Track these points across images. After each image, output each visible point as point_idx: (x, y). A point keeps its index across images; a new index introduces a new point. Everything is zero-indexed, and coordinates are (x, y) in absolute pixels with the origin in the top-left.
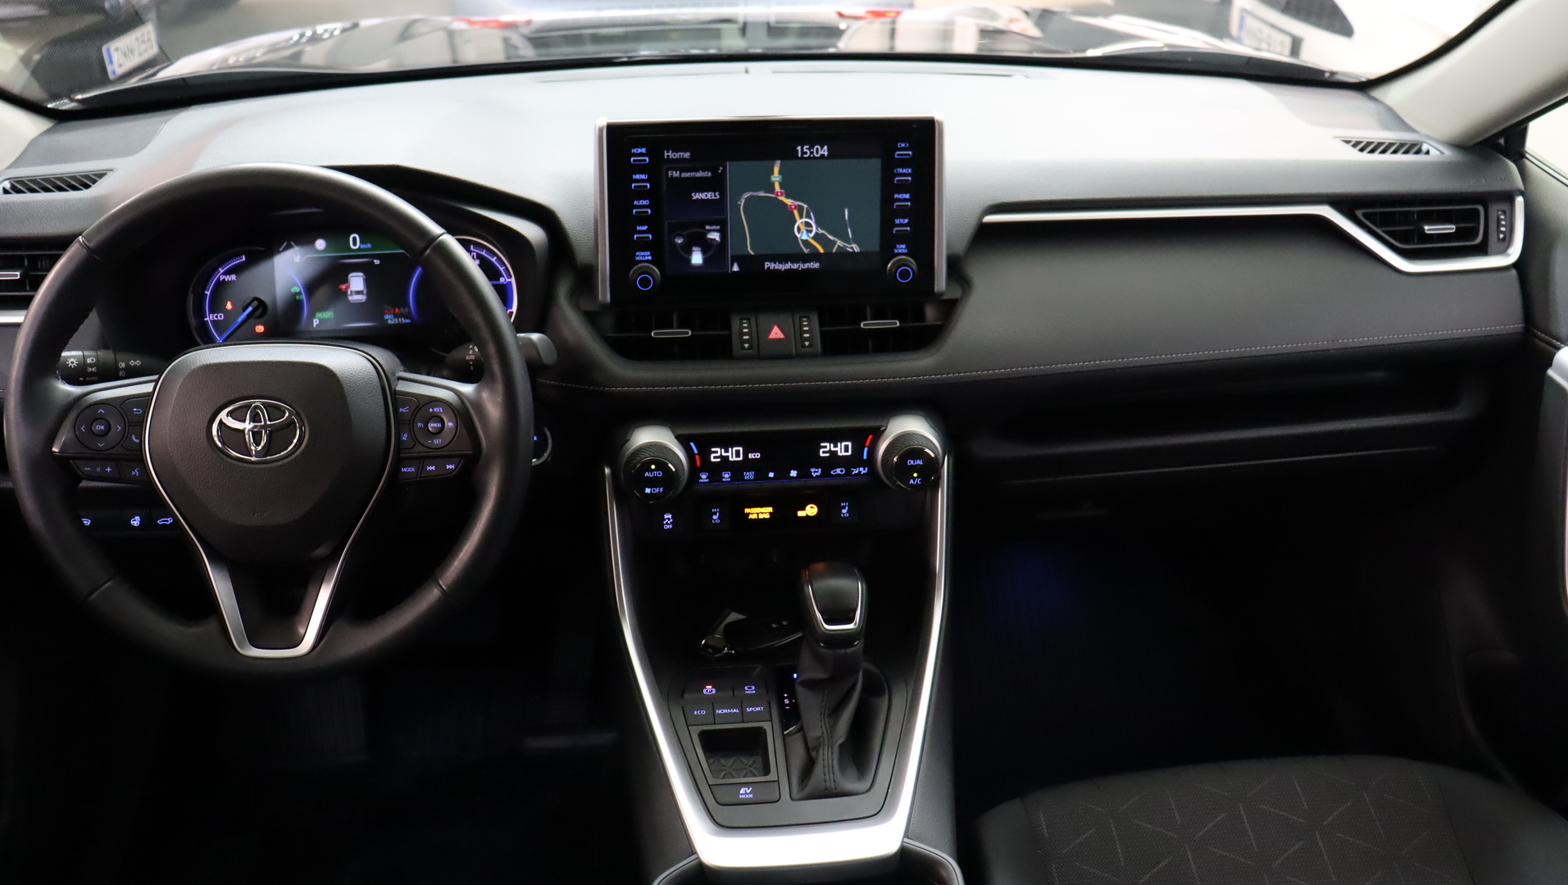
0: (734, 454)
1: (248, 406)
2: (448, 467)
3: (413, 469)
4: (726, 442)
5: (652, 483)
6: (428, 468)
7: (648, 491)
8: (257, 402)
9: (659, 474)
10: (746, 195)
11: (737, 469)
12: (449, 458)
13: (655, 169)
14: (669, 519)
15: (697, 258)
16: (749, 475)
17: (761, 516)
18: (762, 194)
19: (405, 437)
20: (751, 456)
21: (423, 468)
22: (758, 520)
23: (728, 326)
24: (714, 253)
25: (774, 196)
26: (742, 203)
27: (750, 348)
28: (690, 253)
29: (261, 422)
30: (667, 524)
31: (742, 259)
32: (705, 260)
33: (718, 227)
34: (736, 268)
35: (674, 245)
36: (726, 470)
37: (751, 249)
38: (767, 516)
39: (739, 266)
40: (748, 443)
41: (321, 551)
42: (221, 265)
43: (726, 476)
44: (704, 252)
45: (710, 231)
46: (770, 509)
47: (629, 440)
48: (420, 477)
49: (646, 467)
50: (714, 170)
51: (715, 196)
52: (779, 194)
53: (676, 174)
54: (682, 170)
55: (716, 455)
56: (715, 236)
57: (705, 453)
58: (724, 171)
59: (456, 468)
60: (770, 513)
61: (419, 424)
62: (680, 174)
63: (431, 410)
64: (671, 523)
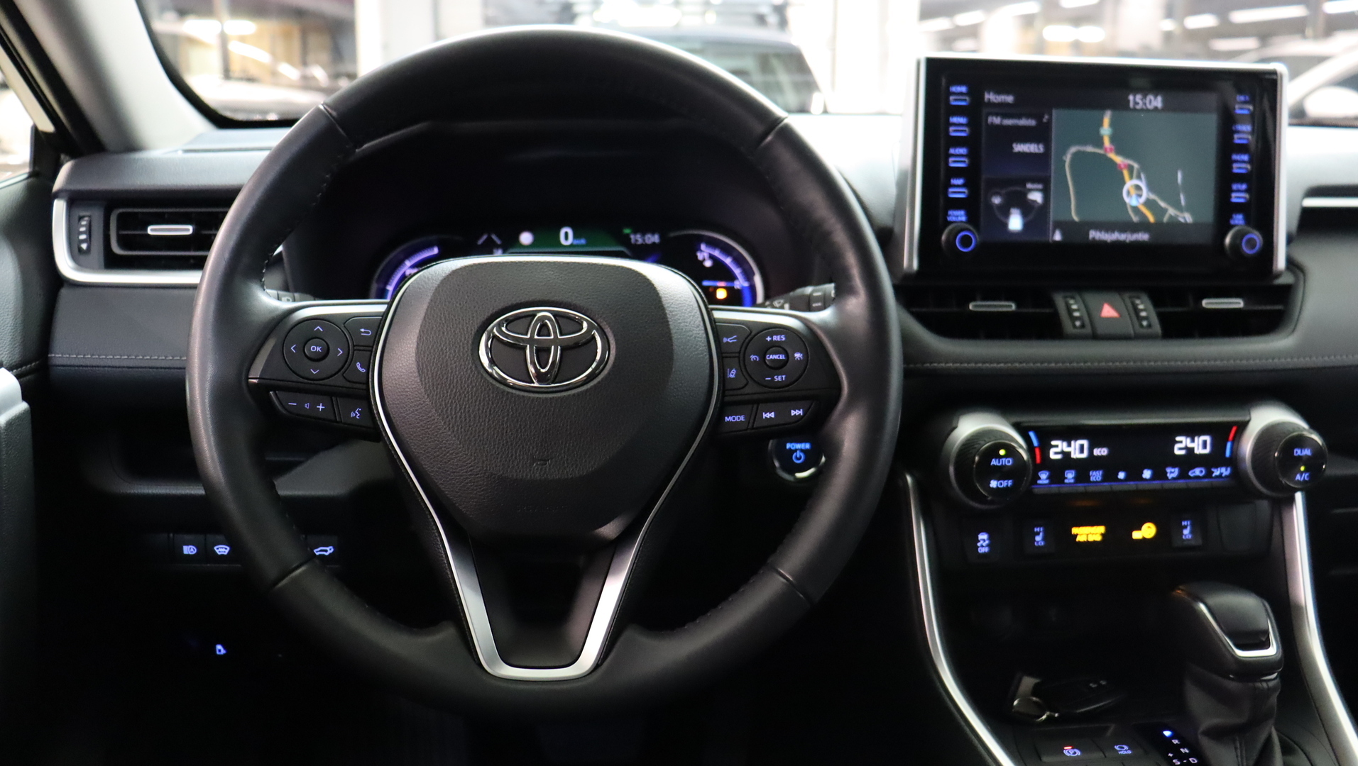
0: (1077, 449)
1: (533, 315)
2: (793, 413)
3: (742, 418)
4: (1069, 434)
5: (1001, 473)
6: (764, 416)
7: (994, 484)
8: (544, 312)
9: (1008, 462)
10: (1073, 149)
11: (1083, 467)
12: (794, 400)
13: (975, 111)
14: (984, 540)
15: (1015, 222)
16: (1096, 476)
17: (1091, 539)
18: (1090, 149)
19: (732, 374)
20: (1097, 452)
21: (757, 415)
22: (1087, 544)
23: (1052, 304)
24: (1035, 216)
25: (1100, 151)
26: (1068, 158)
27: (1083, 326)
28: (1007, 215)
29: (549, 335)
30: (982, 546)
31: (1064, 226)
32: (1026, 225)
33: (1040, 186)
34: (1058, 237)
35: (990, 206)
36: (1070, 468)
37: (1078, 213)
38: (1098, 538)
39: (1063, 234)
40: (1095, 436)
41: (609, 530)
42: (409, 255)
43: (1070, 476)
44: (1024, 215)
45: (1030, 190)
46: (1101, 529)
47: (955, 428)
48: (753, 428)
49: (993, 452)
50: (1038, 117)
51: (1039, 149)
52: (1108, 150)
53: (997, 120)
54: (1005, 116)
55: (1058, 449)
56: (1036, 197)
57: (1045, 447)
58: (1050, 121)
59: (805, 413)
60: (1102, 535)
61: (753, 357)
62: (1001, 121)
63: (769, 339)
64: (988, 545)
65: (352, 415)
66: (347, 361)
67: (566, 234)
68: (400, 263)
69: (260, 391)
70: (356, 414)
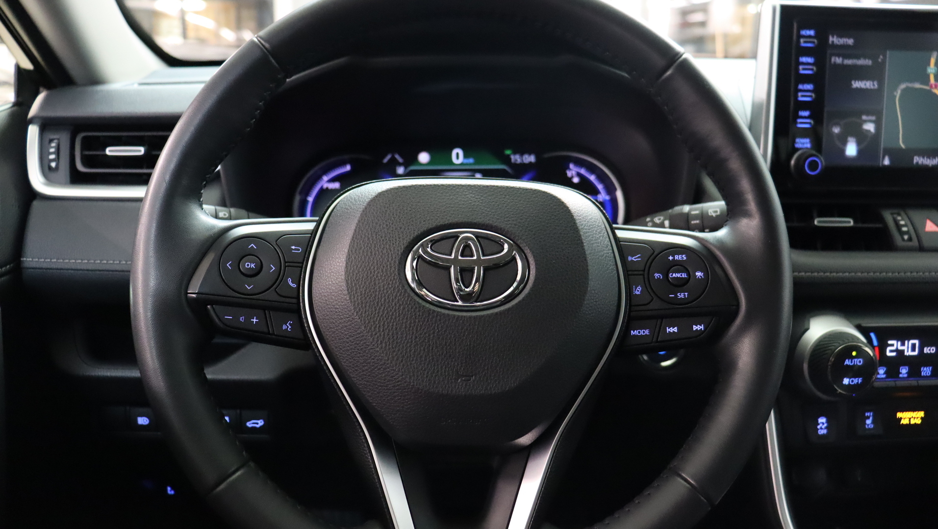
0: (909, 348)
1: (455, 237)
2: (695, 328)
3: (647, 332)
4: (903, 335)
5: (853, 372)
6: (668, 330)
7: (846, 381)
8: (467, 233)
9: (859, 362)
10: (903, 86)
11: (915, 364)
12: (697, 317)
13: (821, 52)
14: (823, 424)
15: (851, 150)
16: (926, 371)
17: (913, 422)
18: (917, 86)
19: (638, 291)
20: (926, 350)
21: (661, 329)
22: (909, 426)
23: (882, 220)
24: (868, 144)
25: (927, 88)
26: (898, 94)
27: (910, 239)
28: (845, 143)
29: (472, 256)
30: (821, 428)
31: (890, 152)
32: (860, 152)
33: (873, 118)
34: (887, 162)
35: (831, 134)
36: (904, 365)
37: (903, 142)
38: (919, 421)
39: (891, 160)
40: (926, 335)
41: (526, 440)
42: (326, 171)
43: (904, 371)
44: (859, 143)
45: (865, 121)
46: (921, 414)
48: (657, 342)
49: (846, 353)
50: (874, 58)
51: (874, 85)
52: (934, 86)
53: (838, 60)
54: (845, 57)
55: (893, 347)
56: (870, 127)
57: (883, 346)
58: (884, 62)
59: (705, 328)
60: (922, 418)
61: (656, 275)
62: (843, 61)
63: (671, 258)
64: (826, 428)
65: (284, 327)
66: (279, 278)
67: (458, 154)
68: (318, 178)
69: (200, 305)
70: (287, 327)
